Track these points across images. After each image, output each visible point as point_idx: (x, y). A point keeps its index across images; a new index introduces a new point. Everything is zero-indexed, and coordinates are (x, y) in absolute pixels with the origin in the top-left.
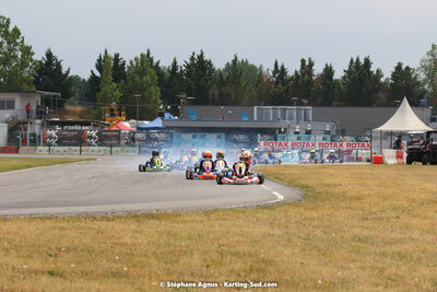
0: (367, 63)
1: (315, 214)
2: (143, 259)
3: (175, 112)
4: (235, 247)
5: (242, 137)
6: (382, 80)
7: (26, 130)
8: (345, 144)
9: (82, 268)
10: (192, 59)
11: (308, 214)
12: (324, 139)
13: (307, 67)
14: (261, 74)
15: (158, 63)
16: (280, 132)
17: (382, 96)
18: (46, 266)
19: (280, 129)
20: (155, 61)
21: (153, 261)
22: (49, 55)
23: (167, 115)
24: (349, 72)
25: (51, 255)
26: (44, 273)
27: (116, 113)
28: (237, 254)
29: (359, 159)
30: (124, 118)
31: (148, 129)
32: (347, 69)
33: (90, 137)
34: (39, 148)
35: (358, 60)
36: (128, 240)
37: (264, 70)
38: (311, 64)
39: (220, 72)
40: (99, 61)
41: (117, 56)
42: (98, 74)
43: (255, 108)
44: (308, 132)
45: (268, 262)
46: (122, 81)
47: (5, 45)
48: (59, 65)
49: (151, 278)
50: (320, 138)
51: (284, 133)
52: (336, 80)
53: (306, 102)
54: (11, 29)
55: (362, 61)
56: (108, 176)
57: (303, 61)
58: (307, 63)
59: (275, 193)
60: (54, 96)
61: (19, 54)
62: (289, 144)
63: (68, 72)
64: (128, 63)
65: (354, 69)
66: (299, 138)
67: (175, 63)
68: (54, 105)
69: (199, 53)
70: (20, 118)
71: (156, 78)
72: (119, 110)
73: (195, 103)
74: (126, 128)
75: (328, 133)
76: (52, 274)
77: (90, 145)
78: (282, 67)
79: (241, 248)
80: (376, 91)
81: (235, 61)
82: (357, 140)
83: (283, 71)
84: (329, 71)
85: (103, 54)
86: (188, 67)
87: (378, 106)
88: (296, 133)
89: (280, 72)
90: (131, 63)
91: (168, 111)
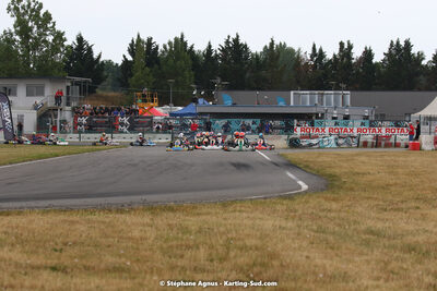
0: (408, 45)
1: (334, 206)
2: (148, 253)
3: (209, 97)
4: (243, 240)
5: (278, 123)
6: (424, 63)
7: (56, 116)
8: (383, 130)
9: (84, 262)
10: (227, 42)
11: (327, 205)
12: (363, 124)
13: (346, 50)
14: (298, 57)
15: (192, 47)
16: (317, 118)
17: (422, 79)
18: (49, 261)
19: (317, 114)
20: (189, 45)
21: (158, 255)
22: (80, 39)
23: (201, 101)
24: (389, 55)
25: (56, 250)
26: (46, 268)
27: (149, 98)
28: (243, 248)
29: (397, 145)
30: (156, 104)
31: (181, 115)
32: (387, 52)
33: (122, 124)
34: (69, 136)
35: (398, 43)
36: (136, 234)
37: (302, 54)
38: (350, 47)
39: (257, 55)
40: (132, 45)
41: (150, 39)
42: (130, 58)
43: (292, 92)
44: (346, 118)
45: (273, 256)
46: (156, 66)
47: (35, 29)
48: (90, 50)
49: (152, 272)
50: (358, 123)
51: (321, 118)
52: (377, 64)
53: (344, 86)
54: (42, 12)
55: (402, 43)
56: (135, 165)
57: (342, 44)
58: (346, 47)
59: (300, 183)
60: (85, 82)
61: (50, 38)
62: (327, 130)
63: (100, 56)
64: (161, 48)
65: (393, 52)
66: (336, 124)
67: (210, 46)
68: (85, 91)
69: (235, 37)
70: (49, 105)
71: (190, 62)
72: (152, 96)
73: (230, 88)
74: (159, 114)
75: (366, 118)
76: (54, 269)
77: (122, 132)
78: (321, 50)
79: (249, 242)
80: (417, 74)
81: (272, 44)
82: (397, 126)
83: (322, 54)
84: (368, 54)
85: (136, 38)
86: (223, 50)
87: (420, 90)
88: (334, 118)
89: (318, 55)
90: (165, 47)
91: (202, 96)
